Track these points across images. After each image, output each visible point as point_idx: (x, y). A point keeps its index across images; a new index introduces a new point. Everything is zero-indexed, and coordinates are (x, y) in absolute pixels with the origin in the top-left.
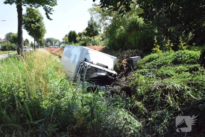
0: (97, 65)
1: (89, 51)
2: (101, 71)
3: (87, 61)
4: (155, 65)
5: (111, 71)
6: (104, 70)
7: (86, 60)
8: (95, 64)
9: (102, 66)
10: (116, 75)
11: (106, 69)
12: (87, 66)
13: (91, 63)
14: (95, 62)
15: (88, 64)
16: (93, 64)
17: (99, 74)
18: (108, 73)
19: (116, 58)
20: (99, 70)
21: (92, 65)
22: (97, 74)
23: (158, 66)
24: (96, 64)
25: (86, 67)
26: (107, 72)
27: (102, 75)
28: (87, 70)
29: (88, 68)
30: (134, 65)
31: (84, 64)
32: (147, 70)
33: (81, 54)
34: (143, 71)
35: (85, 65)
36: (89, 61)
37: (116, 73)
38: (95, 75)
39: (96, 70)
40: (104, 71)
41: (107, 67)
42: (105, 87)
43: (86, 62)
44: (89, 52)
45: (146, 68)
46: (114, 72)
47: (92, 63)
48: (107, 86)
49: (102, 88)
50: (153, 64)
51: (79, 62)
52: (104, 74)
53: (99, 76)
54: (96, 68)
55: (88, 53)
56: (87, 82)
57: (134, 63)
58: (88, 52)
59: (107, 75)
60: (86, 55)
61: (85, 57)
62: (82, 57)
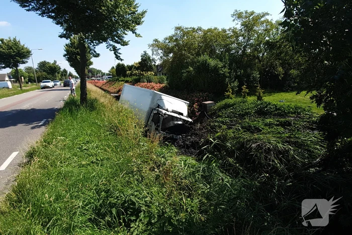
0: (172, 112)
1: (162, 96)
2: (178, 119)
4: (236, 114)
5: (186, 119)
7: (159, 106)
9: (177, 114)
11: (182, 117)
13: (165, 110)
14: (170, 109)
15: (164, 112)
17: (176, 122)
18: (184, 120)
19: (189, 102)
20: (175, 118)
21: (167, 113)
22: (173, 123)
23: (239, 115)
24: (171, 111)
25: (162, 115)
28: (164, 119)
29: (165, 117)
30: (208, 111)
32: (228, 119)
33: (153, 99)
35: (161, 113)
38: (171, 124)
39: (173, 118)
40: (181, 119)
41: (182, 114)
42: (182, 136)
43: (160, 110)
45: (226, 117)
46: (190, 120)
47: (167, 110)
50: (233, 113)
51: (150, 108)
52: (180, 123)
54: (172, 116)
55: (161, 99)
56: (163, 132)
57: (208, 108)
59: (183, 123)
60: (159, 101)
61: (157, 103)
62: (154, 103)
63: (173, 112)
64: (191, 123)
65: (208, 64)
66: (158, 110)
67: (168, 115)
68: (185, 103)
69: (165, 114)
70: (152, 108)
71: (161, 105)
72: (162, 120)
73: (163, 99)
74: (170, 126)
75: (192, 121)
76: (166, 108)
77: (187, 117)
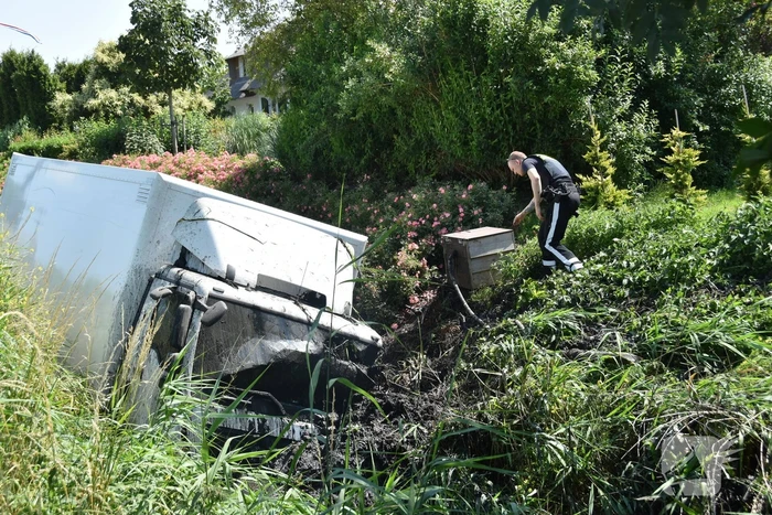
0: (258, 288)
1: (203, 202)
2: (287, 325)
3: (191, 264)
4: (619, 282)
5: (344, 326)
6: (304, 317)
7: (184, 259)
8: (247, 287)
9: (287, 296)
10: (379, 349)
11: (316, 315)
12: (202, 302)
13: (219, 278)
14: (247, 274)
15: (208, 285)
16: (236, 286)
17: (279, 346)
18: (335, 339)
19: (364, 239)
20: (277, 320)
21: (229, 292)
22: (263, 348)
23: (636, 287)
24: (253, 281)
25: (196, 306)
26: (325, 330)
27: (296, 353)
28: (206, 324)
29: (213, 310)
30: (475, 281)
31: (180, 284)
32: (569, 312)
33: (153, 219)
34: (551, 325)
35: (192, 295)
36: (211, 265)
37: (376, 335)
38: (254, 353)
39: (261, 320)
40: (309, 326)
42: (318, 422)
43: (189, 276)
44: (205, 212)
45: (561, 305)
46: (365, 332)
47: (229, 279)
48: (327, 419)
49: (297, 430)
50: (604, 280)
51: (137, 271)
52: (301, 346)
53: (276, 357)
54: (255, 309)
55: (196, 219)
58: (195, 208)
59: (325, 348)
60: (189, 231)
61: (176, 242)
62: (158, 242)
63: (265, 285)
64: (372, 347)
65: (484, 22)
66: (178, 281)
67: (227, 301)
68: (341, 239)
69: (212, 299)
70: (147, 270)
71: (195, 254)
72: (198, 331)
73: (209, 217)
74: (248, 364)
75: (377, 340)
76: (225, 270)
77: (347, 319)
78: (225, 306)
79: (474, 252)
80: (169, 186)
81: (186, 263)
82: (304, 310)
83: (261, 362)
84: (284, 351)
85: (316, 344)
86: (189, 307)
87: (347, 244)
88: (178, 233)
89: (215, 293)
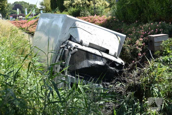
0: (89, 47)
1: (77, 23)
2: (96, 57)
3: (72, 40)
5: (113, 59)
6: (101, 55)
8: (86, 46)
9: (98, 49)
10: (123, 66)
11: (105, 55)
12: (72, 49)
14: (86, 42)
15: (74, 45)
16: (82, 45)
17: (92, 62)
18: (109, 61)
19: (125, 36)
21: (80, 47)
22: (88, 63)
24: (88, 44)
25: (70, 50)
26: (106, 59)
27: (97, 65)
28: (72, 55)
29: (73, 51)
30: (156, 49)
31: (68, 44)
34: (168, 60)
35: (69, 47)
36: (77, 40)
37: (123, 62)
38: (85, 64)
39: (88, 55)
41: (107, 51)
42: (103, 85)
43: (70, 42)
46: (119, 61)
47: (81, 43)
48: (106, 84)
51: (59, 41)
52: (100, 63)
53: (91, 66)
54: (87, 52)
55: (75, 27)
56: (71, 76)
57: (156, 45)
58: (74, 24)
59: (106, 64)
60: (72, 30)
61: (69, 34)
62: (65, 34)
63: (91, 46)
64: (121, 65)
68: (117, 35)
70: (62, 41)
71: (73, 37)
72: (70, 57)
73: (78, 26)
74: (83, 67)
75: (123, 63)
76: (80, 41)
77: (115, 57)
78: (77, 50)
79: (156, 40)
80: (69, 18)
81: (71, 39)
82: (101, 53)
83: (87, 66)
84: (94, 64)
85: (104, 63)
86: (68, 50)
87: (118, 37)
88: (70, 31)
89: (75, 47)
